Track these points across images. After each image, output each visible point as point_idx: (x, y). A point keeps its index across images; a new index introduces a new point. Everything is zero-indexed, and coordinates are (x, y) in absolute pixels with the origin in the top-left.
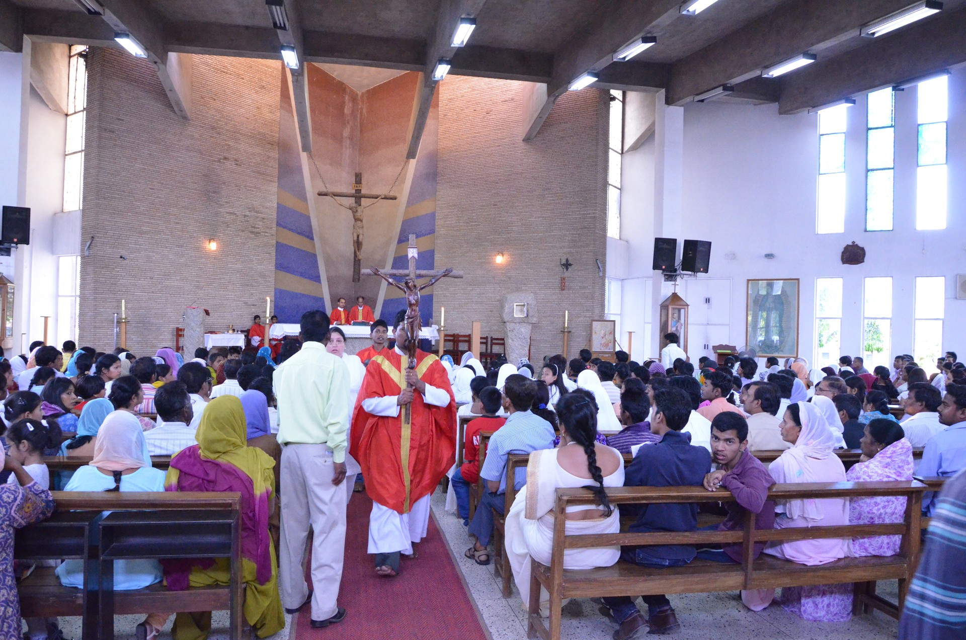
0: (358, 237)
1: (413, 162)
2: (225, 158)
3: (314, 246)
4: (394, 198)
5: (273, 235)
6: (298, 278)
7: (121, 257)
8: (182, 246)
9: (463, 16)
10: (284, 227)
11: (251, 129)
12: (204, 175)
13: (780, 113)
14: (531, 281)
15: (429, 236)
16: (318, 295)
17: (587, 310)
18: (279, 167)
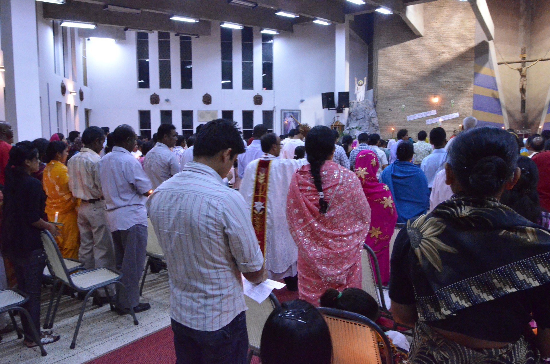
0: (523, 86)
2: (443, 53)
3: (498, 93)
5: (471, 91)
6: (487, 113)
7: (390, 110)
10: (479, 85)
11: (458, 34)
12: (431, 64)
16: (501, 122)
18: (475, 52)
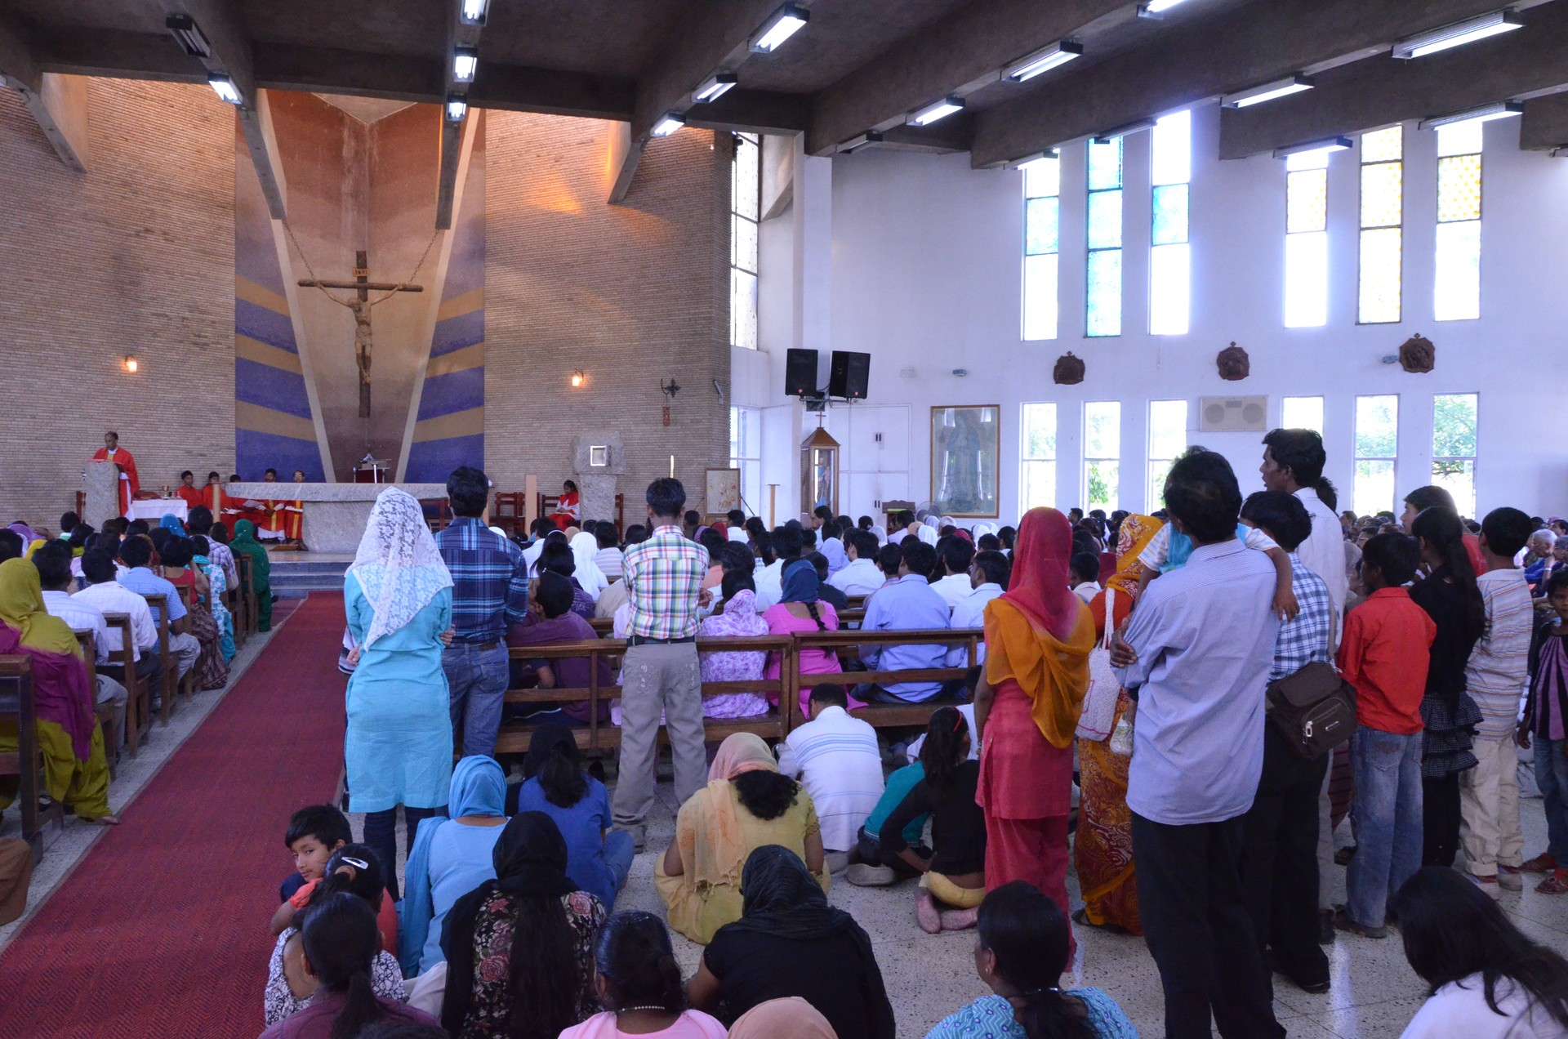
0: (364, 348)
1: (449, 235)
2: (147, 231)
3: (299, 362)
4: (419, 289)
5: (230, 347)
6: (272, 412)
8: (81, 367)
9: (459, 45)
10: (250, 335)
11: (188, 185)
12: (114, 258)
13: (973, 167)
14: (623, 412)
15: (477, 346)
16: (309, 438)
17: (702, 455)
18: (236, 243)
